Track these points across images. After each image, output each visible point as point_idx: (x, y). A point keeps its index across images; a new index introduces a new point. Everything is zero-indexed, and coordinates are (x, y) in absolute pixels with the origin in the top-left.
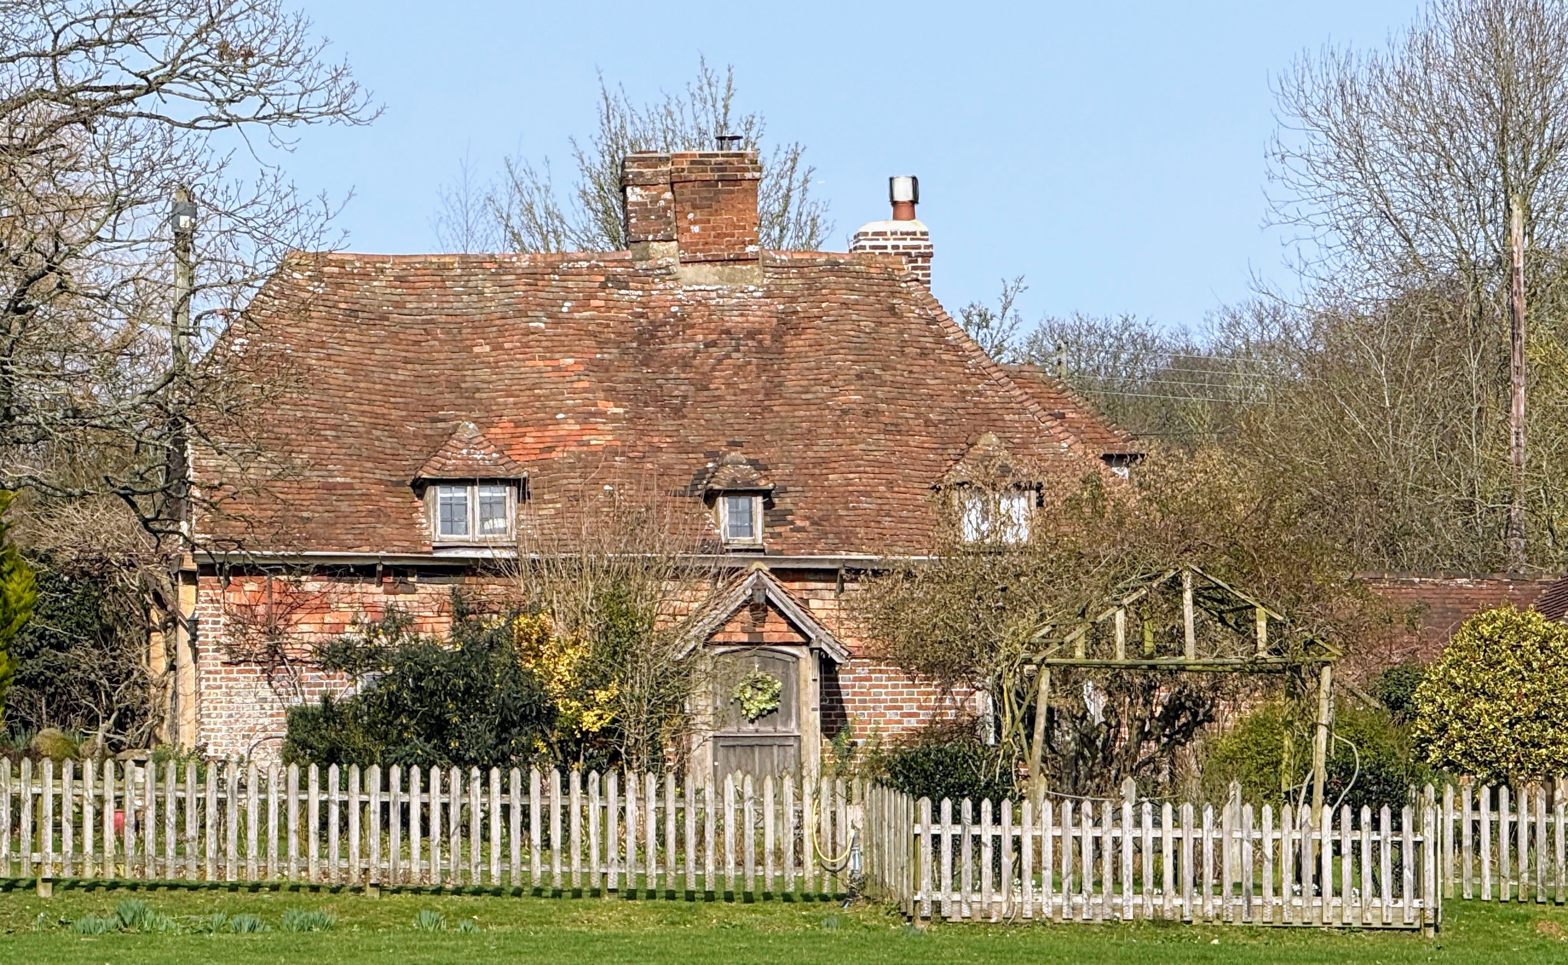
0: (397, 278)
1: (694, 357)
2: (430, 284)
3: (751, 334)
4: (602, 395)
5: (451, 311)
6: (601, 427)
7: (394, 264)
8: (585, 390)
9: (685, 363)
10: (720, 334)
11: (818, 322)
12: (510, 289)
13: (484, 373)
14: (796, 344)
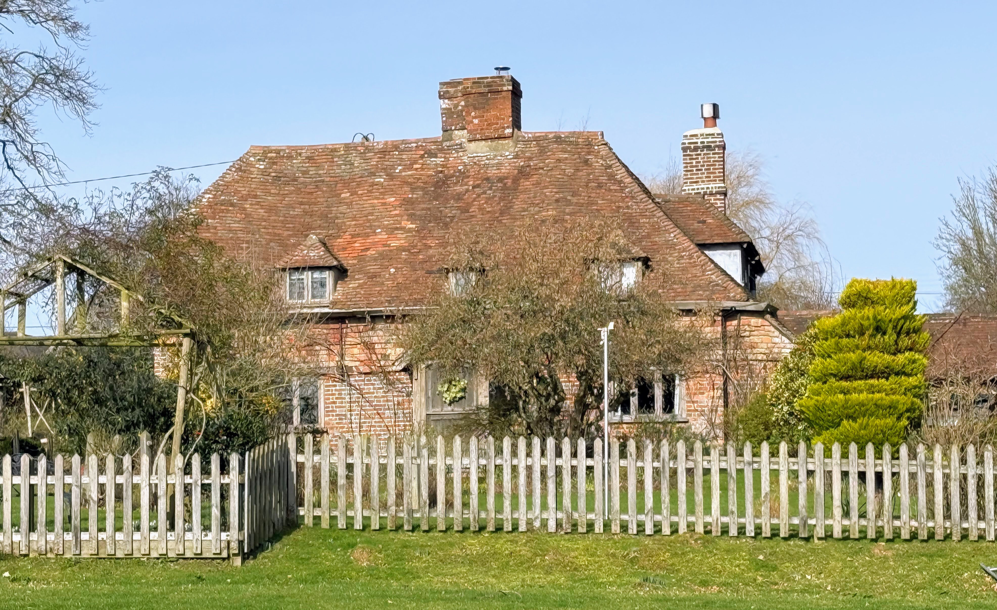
0: (307, 158)
1: (465, 195)
2: (324, 160)
3: (500, 180)
4: (406, 217)
5: (333, 175)
6: (399, 236)
7: (308, 150)
8: (396, 215)
9: (459, 197)
10: (483, 181)
11: (541, 171)
12: (369, 161)
13: (343, 208)
14: (526, 184)
